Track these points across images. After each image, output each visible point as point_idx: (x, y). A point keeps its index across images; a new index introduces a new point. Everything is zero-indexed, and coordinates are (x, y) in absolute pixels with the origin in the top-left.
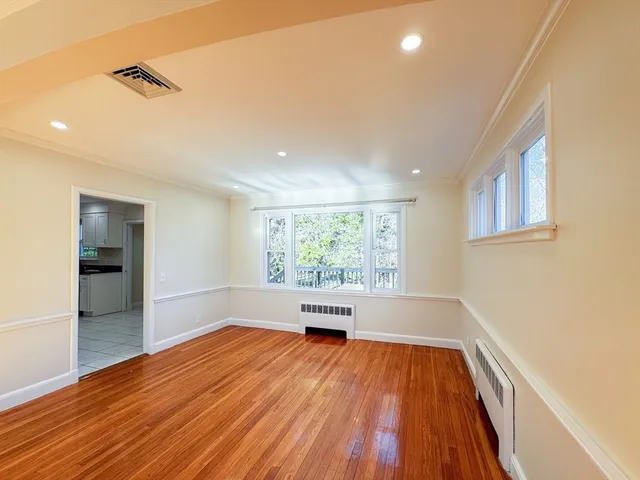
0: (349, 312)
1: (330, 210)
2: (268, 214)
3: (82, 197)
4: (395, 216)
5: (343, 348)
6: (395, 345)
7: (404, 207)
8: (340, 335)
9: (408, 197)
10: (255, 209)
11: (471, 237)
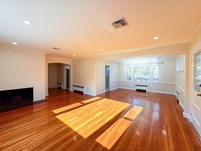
0: (147, 86)
1: (142, 65)
2: (128, 66)
3: (106, 66)
4: (158, 66)
5: (145, 94)
6: (158, 94)
7: (160, 64)
8: (145, 91)
9: (161, 62)
10: (125, 65)
11: (177, 70)
